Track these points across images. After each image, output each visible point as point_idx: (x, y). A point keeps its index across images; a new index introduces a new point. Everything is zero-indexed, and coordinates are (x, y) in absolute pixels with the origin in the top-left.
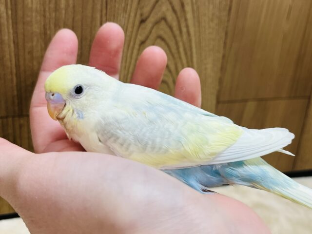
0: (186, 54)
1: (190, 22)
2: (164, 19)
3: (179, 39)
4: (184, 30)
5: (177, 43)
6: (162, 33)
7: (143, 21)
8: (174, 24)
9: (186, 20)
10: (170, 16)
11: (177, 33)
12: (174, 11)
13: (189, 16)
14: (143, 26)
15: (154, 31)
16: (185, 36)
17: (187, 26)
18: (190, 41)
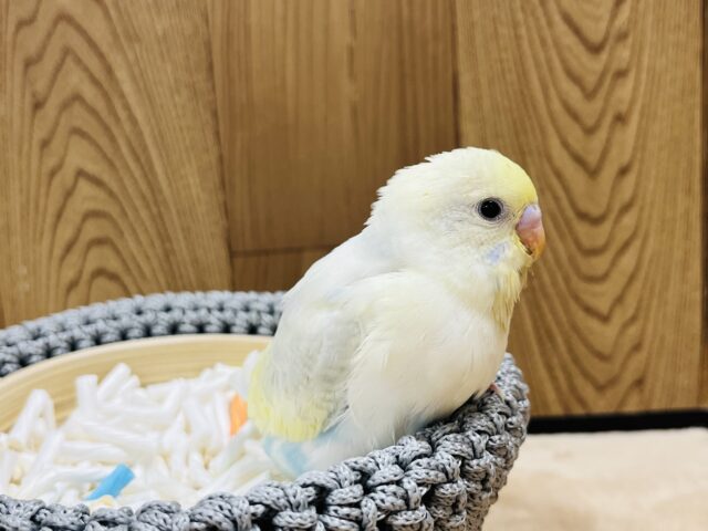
0: (137, 159)
1: (132, 100)
2: (77, 97)
3: (116, 131)
4: (122, 114)
5: (113, 139)
6: (78, 123)
7: (38, 106)
8: (100, 105)
9: (122, 96)
10: (89, 93)
11: (109, 121)
12: (95, 81)
13: (127, 87)
14: (40, 113)
15: (63, 121)
16: (127, 127)
17: (127, 107)
18: (140, 134)
